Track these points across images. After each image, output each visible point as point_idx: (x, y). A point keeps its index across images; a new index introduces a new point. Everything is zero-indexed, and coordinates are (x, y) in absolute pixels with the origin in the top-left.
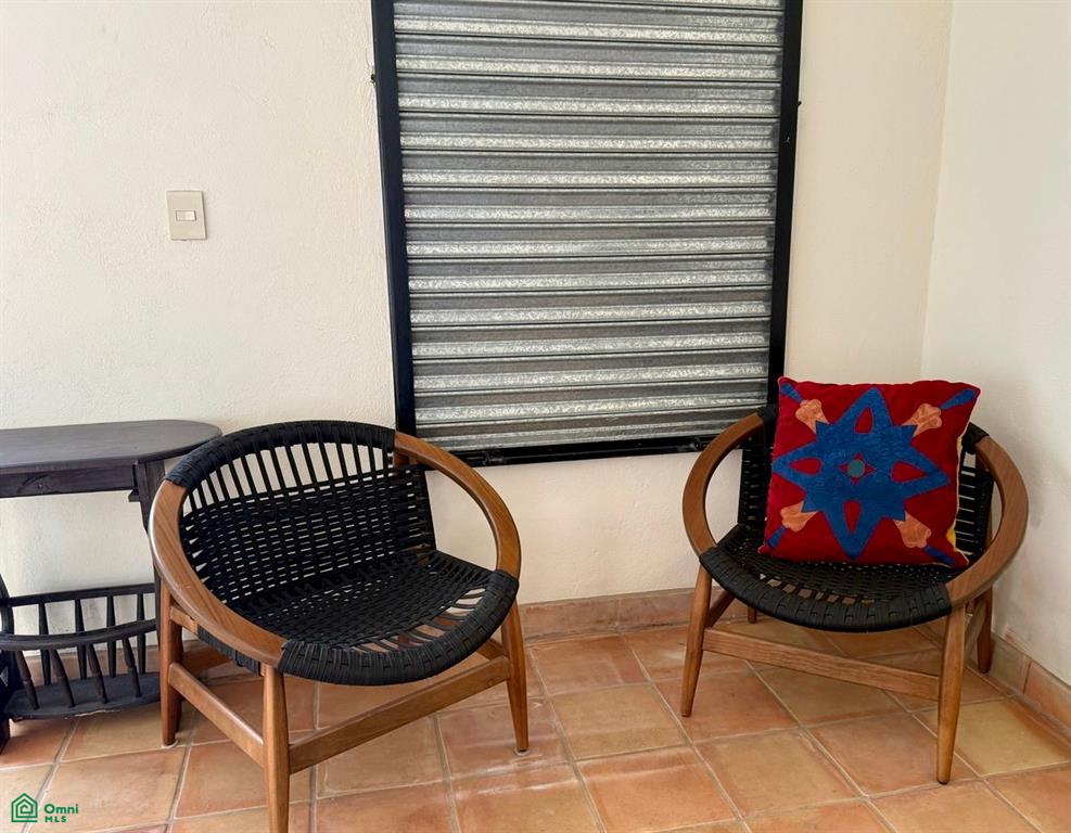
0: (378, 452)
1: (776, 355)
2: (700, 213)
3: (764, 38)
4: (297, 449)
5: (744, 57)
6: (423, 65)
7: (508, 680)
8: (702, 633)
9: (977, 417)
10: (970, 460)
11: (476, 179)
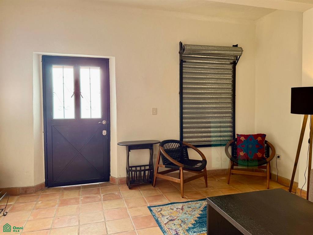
0: (179, 144)
1: (234, 131)
2: (222, 111)
3: (230, 87)
4: (169, 143)
5: (228, 90)
6: (186, 91)
7: (204, 176)
8: (230, 170)
9: (266, 139)
10: (266, 145)
11: (192, 106)
